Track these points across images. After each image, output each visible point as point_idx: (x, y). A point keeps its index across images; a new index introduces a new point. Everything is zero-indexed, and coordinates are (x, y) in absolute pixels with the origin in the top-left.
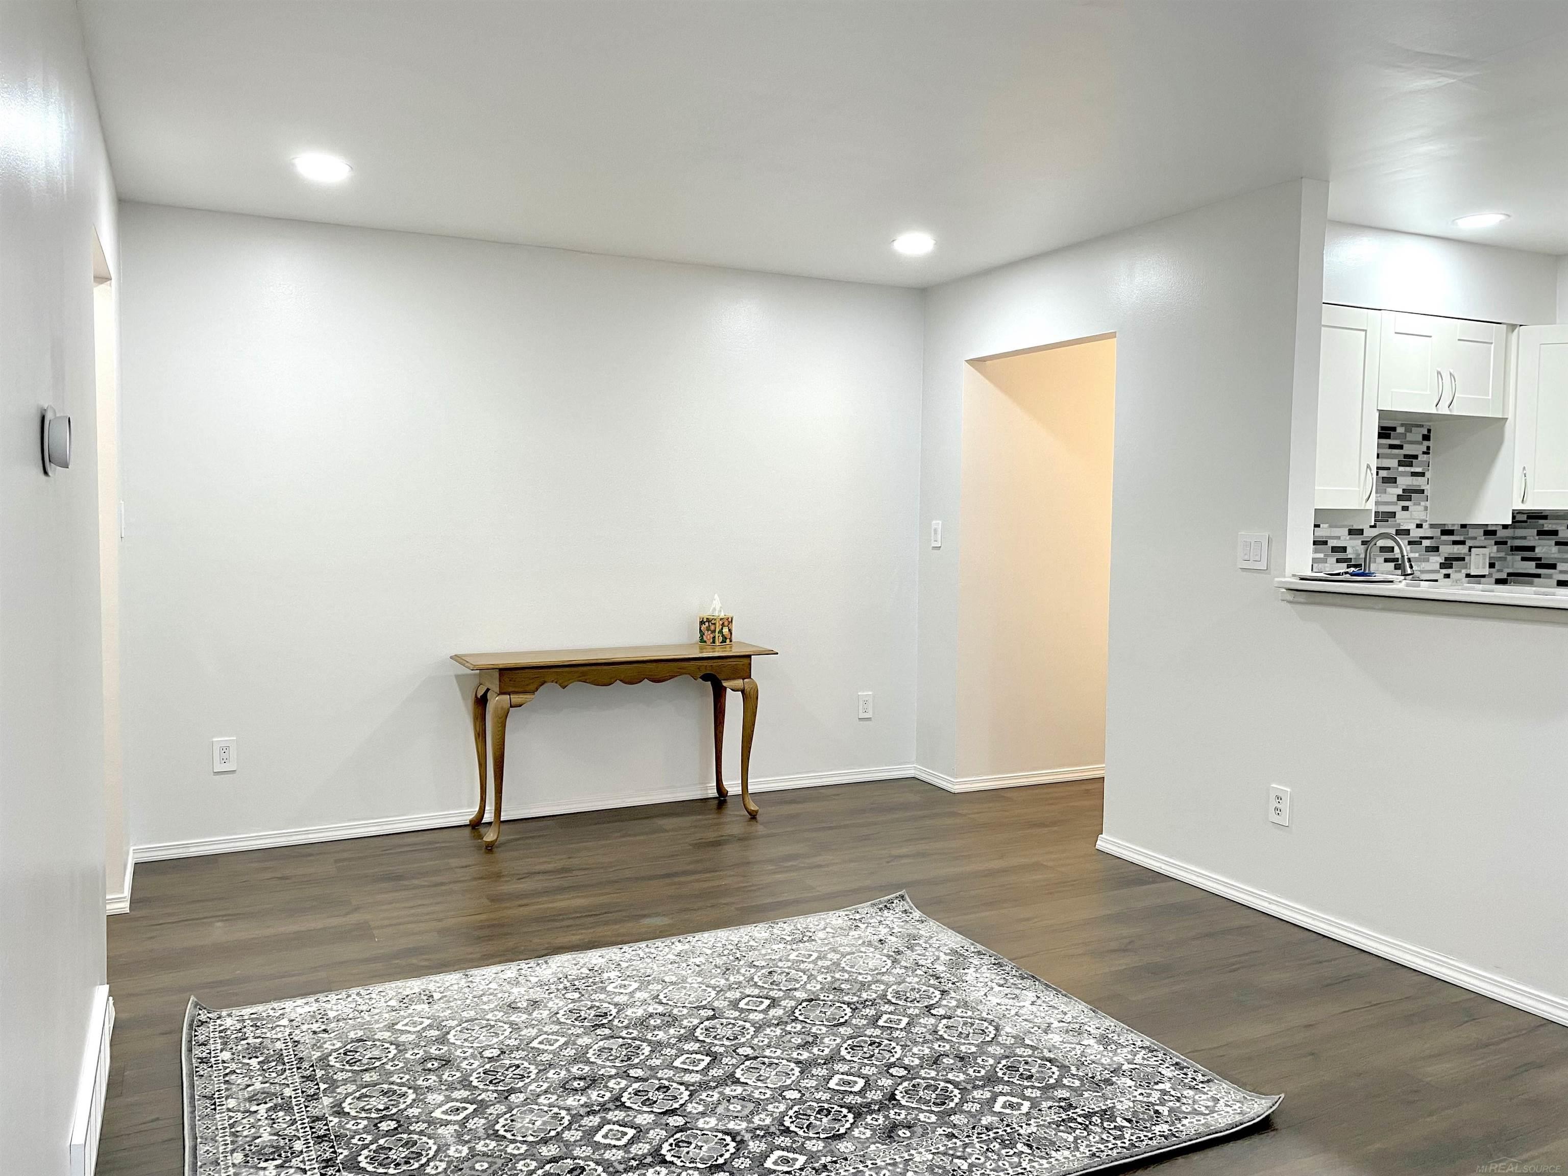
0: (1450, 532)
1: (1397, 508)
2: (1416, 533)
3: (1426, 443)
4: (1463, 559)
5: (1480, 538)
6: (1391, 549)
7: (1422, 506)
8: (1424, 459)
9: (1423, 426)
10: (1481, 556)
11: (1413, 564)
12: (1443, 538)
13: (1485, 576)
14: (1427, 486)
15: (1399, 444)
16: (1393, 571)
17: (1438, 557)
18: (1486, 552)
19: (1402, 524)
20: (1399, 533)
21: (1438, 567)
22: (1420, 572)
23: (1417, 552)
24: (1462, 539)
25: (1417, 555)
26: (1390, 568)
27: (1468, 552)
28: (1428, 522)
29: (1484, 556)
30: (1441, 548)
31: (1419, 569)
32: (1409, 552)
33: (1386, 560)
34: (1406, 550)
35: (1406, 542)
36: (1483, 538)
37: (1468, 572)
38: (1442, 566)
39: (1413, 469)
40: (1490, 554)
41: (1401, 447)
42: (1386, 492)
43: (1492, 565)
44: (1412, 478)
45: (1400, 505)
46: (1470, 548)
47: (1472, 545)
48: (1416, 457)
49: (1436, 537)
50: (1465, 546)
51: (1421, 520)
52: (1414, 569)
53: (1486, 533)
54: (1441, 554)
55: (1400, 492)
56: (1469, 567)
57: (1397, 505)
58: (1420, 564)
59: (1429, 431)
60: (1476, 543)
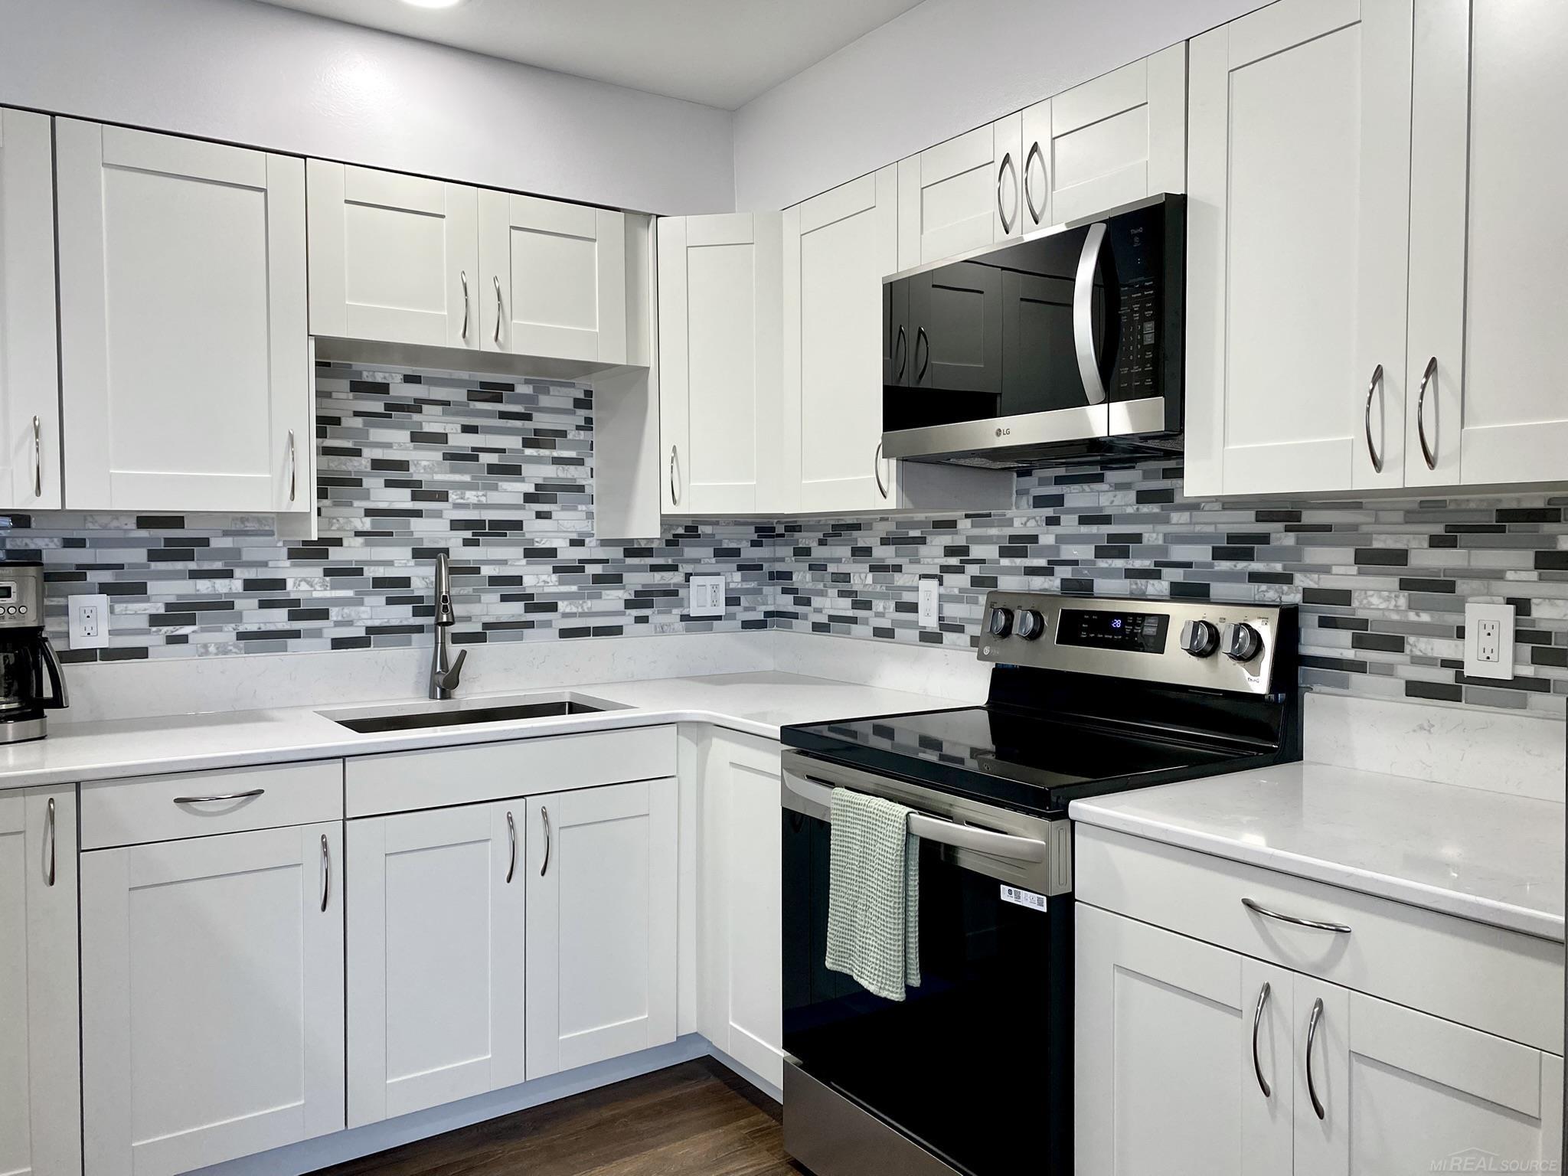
0: (647, 552)
1: (527, 515)
2: (568, 554)
3: (583, 413)
4: (675, 593)
5: (706, 560)
6: (517, 580)
7: (582, 511)
8: (582, 438)
9: (572, 385)
10: (709, 588)
11: (566, 603)
12: (630, 561)
13: (719, 618)
14: (591, 481)
15: (523, 411)
16: (520, 615)
17: (622, 591)
18: (720, 581)
19: (536, 540)
20: (532, 553)
21: (621, 606)
22: (582, 615)
23: (574, 584)
24: (670, 562)
25: (574, 588)
26: (515, 610)
27: (684, 582)
28: (595, 537)
29: (715, 587)
30: (627, 577)
31: (580, 610)
32: (557, 583)
33: (505, 598)
34: (549, 581)
35: (550, 568)
36: (714, 560)
37: (685, 612)
38: (629, 605)
39: (555, 454)
40: (727, 584)
41: (527, 417)
42: (499, 488)
43: (732, 601)
44: (555, 467)
45: (530, 510)
46: (688, 576)
47: (691, 572)
48: (563, 434)
49: (615, 561)
50: (676, 573)
51: (579, 534)
52: (568, 610)
53: (721, 553)
54: (627, 586)
55: (531, 489)
56: (686, 604)
57: (524, 509)
58: (581, 602)
59: (589, 393)
60: (700, 568)
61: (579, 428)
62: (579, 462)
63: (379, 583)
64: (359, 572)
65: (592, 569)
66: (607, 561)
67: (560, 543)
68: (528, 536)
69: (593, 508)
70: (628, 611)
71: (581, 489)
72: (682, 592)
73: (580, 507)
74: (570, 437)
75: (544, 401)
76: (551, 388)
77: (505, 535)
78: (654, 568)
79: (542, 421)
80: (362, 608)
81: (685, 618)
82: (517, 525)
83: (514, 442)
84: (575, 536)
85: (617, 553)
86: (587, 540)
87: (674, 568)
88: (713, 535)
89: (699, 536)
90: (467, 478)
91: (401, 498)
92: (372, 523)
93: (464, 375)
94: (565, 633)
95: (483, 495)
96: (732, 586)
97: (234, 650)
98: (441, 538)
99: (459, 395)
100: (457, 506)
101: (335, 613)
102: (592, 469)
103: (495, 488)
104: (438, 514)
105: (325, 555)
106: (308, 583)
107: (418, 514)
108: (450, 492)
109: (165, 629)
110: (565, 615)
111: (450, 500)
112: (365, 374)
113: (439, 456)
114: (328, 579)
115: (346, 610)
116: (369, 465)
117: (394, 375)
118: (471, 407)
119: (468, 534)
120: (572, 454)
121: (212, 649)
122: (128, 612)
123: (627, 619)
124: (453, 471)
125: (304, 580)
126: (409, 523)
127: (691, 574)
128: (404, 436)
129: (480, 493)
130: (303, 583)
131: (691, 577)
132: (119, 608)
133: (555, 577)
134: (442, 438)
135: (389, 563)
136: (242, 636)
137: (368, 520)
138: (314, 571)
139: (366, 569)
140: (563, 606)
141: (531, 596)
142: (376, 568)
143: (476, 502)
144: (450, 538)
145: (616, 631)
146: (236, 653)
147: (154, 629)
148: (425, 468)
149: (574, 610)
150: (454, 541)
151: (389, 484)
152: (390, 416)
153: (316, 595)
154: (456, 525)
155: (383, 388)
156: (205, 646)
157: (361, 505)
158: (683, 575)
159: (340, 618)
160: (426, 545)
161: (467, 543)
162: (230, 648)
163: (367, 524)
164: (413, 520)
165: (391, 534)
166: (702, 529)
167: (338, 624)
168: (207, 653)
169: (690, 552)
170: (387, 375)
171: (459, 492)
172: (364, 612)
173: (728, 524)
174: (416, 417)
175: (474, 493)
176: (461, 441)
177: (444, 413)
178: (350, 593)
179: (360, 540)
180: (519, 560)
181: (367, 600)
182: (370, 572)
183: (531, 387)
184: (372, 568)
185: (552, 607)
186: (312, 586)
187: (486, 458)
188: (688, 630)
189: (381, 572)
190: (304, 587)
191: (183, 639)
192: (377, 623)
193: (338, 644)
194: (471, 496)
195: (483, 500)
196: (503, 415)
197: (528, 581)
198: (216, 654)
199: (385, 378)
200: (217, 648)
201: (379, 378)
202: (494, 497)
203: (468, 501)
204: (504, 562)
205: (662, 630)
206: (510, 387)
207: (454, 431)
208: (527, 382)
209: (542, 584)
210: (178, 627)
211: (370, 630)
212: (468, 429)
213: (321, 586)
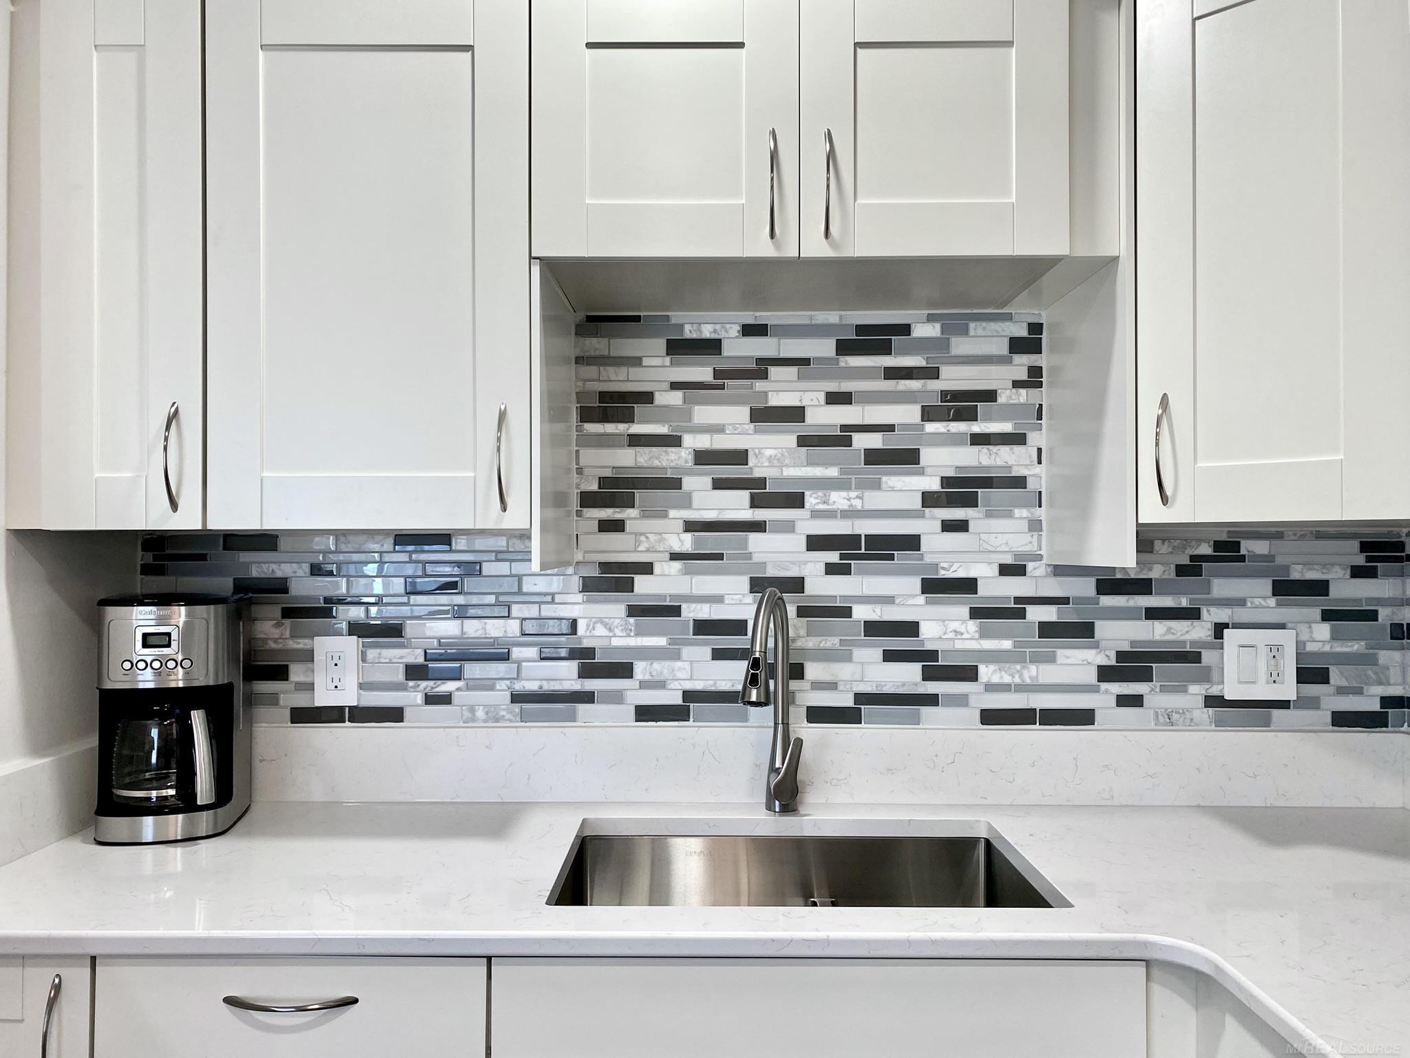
0: (1140, 587)
1: (927, 525)
2: (996, 589)
5: (1257, 601)
6: (911, 629)
7: (1021, 518)
8: (1023, 399)
9: (1008, 317)
10: (1263, 651)
11: (992, 667)
12: (1108, 601)
13: (1284, 705)
14: (1038, 470)
15: (923, 363)
16: (916, 684)
17: (1093, 652)
18: (1286, 638)
19: (942, 565)
20: (935, 587)
21: (1091, 677)
22: (1021, 688)
23: (1007, 637)
24: (1184, 602)
25: (1007, 644)
26: (907, 676)
27: (1211, 639)
28: (1045, 561)
29: (1275, 651)
30: (1103, 629)
31: (1017, 680)
32: (977, 635)
33: (890, 656)
34: (962, 629)
35: (965, 611)
36: (1272, 602)
37: (1215, 690)
38: (1106, 674)
39: (977, 428)
40: (1300, 644)
41: (933, 373)
42: (883, 486)
43: (1310, 674)
44: (976, 448)
45: (933, 518)
46: (1219, 629)
47: (1225, 620)
48: (990, 396)
49: (1081, 600)
50: (1196, 623)
51: (1017, 555)
52: (996, 679)
53: (1285, 589)
54: (1102, 644)
55: (934, 485)
56: (1215, 675)
57: (923, 517)
58: (1018, 667)
59: (1036, 328)
60: (1242, 615)
61: (1017, 384)
62: (1017, 439)
63: (704, 627)
64: (675, 611)
65: (1037, 614)
66: (1064, 601)
67: (983, 571)
68: (928, 559)
69: (1041, 513)
70: (1104, 686)
71: (1019, 482)
72: (1208, 657)
73: (1018, 512)
74: (1002, 399)
75: (960, 346)
76: (972, 325)
77: (892, 558)
78: (1153, 614)
79: (955, 378)
80: (678, 664)
81: (1213, 701)
82: (911, 542)
83: (908, 414)
84: (1008, 560)
85: (1087, 587)
86: (1030, 566)
87: (1192, 614)
88: (1270, 558)
89: (1242, 559)
90: (833, 472)
91: (736, 506)
92: (696, 542)
93: (832, 317)
94: (990, 717)
95: (858, 497)
96: (1311, 647)
97: (508, 716)
98: (792, 563)
99: (824, 348)
100: (816, 514)
101: (640, 669)
102: (1040, 450)
103: (877, 486)
104: (789, 527)
105: (628, 586)
106: (605, 625)
107: (759, 527)
108: (807, 494)
109: (423, 684)
110: (991, 688)
111: (807, 505)
112: (687, 328)
113: (791, 440)
114: (632, 620)
115: (657, 666)
116: (691, 458)
117: (728, 326)
118: (842, 364)
119: (833, 557)
120: (1006, 427)
121: (480, 713)
122: (383, 660)
123: (1103, 699)
124: (810, 463)
125: (601, 620)
126: (746, 540)
127: (1226, 626)
128: (741, 414)
129: (853, 494)
130: (599, 626)
131: (1226, 631)
132: (372, 654)
133: (973, 626)
134: (795, 414)
135: (718, 599)
136: (517, 698)
137: (688, 537)
138: (614, 609)
139: (684, 607)
140: (987, 672)
141: (933, 655)
142: (699, 606)
143: (846, 507)
144: (806, 563)
145: (1084, 717)
146: (510, 721)
147: (411, 683)
148: (770, 459)
149: (1007, 679)
150: (812, 567)
151: (719, 484)
152: (722, 387)
153: (616, 642)
154: (816, 543)
155: (712, 346)
156: (472, 709)
157: (678, 515)
158: (1210, 626)
159: (647, 677)
160: (771, 572)
161: (831, 569)
162: (503, 713)
163: (686, 542)
164: (753, 537)
165: (719, 557)
166: (1247, 547)
167: (644, 685)
168: (473, 719)
169: (1222, 587)
170: (718, 327)
171: (820, 494)
172: (680, 669)
173: (1302, 537)
174: (759, 385)
175: (844, 494)
176: (824, 417)
177: (800, 377)
178: (661, 641)
179: (677, 565)
180: (914, 596)
181: (687, 651)
182: (692, 612)
183: (938, 326)
184: (693, 606)
185: (968, 673)
186: (610, 630)
187: (863, 441)
188: (1220, 723)
189: (705, 612)
190: (601, 631)
191: (446, 699)
192: (698, 686)
193: (645, 713)
194: (839, 500)
195: (858, 504)
196: (892, 373)
197: (926, 630)
198: (485, 721)
199: (715, 331)
200: (487, 713)
201: (707, 332)
202: (874, 500)
203: (835, 507)
204: (889, 600)
205: (1169, 720)
206: (905, 329)
207: (815, 402)
208: (931, 319)
209: (951, 635)
210: (439, 682)
211: (689, 696)
212: (835, 398)
213: (622, 630)
